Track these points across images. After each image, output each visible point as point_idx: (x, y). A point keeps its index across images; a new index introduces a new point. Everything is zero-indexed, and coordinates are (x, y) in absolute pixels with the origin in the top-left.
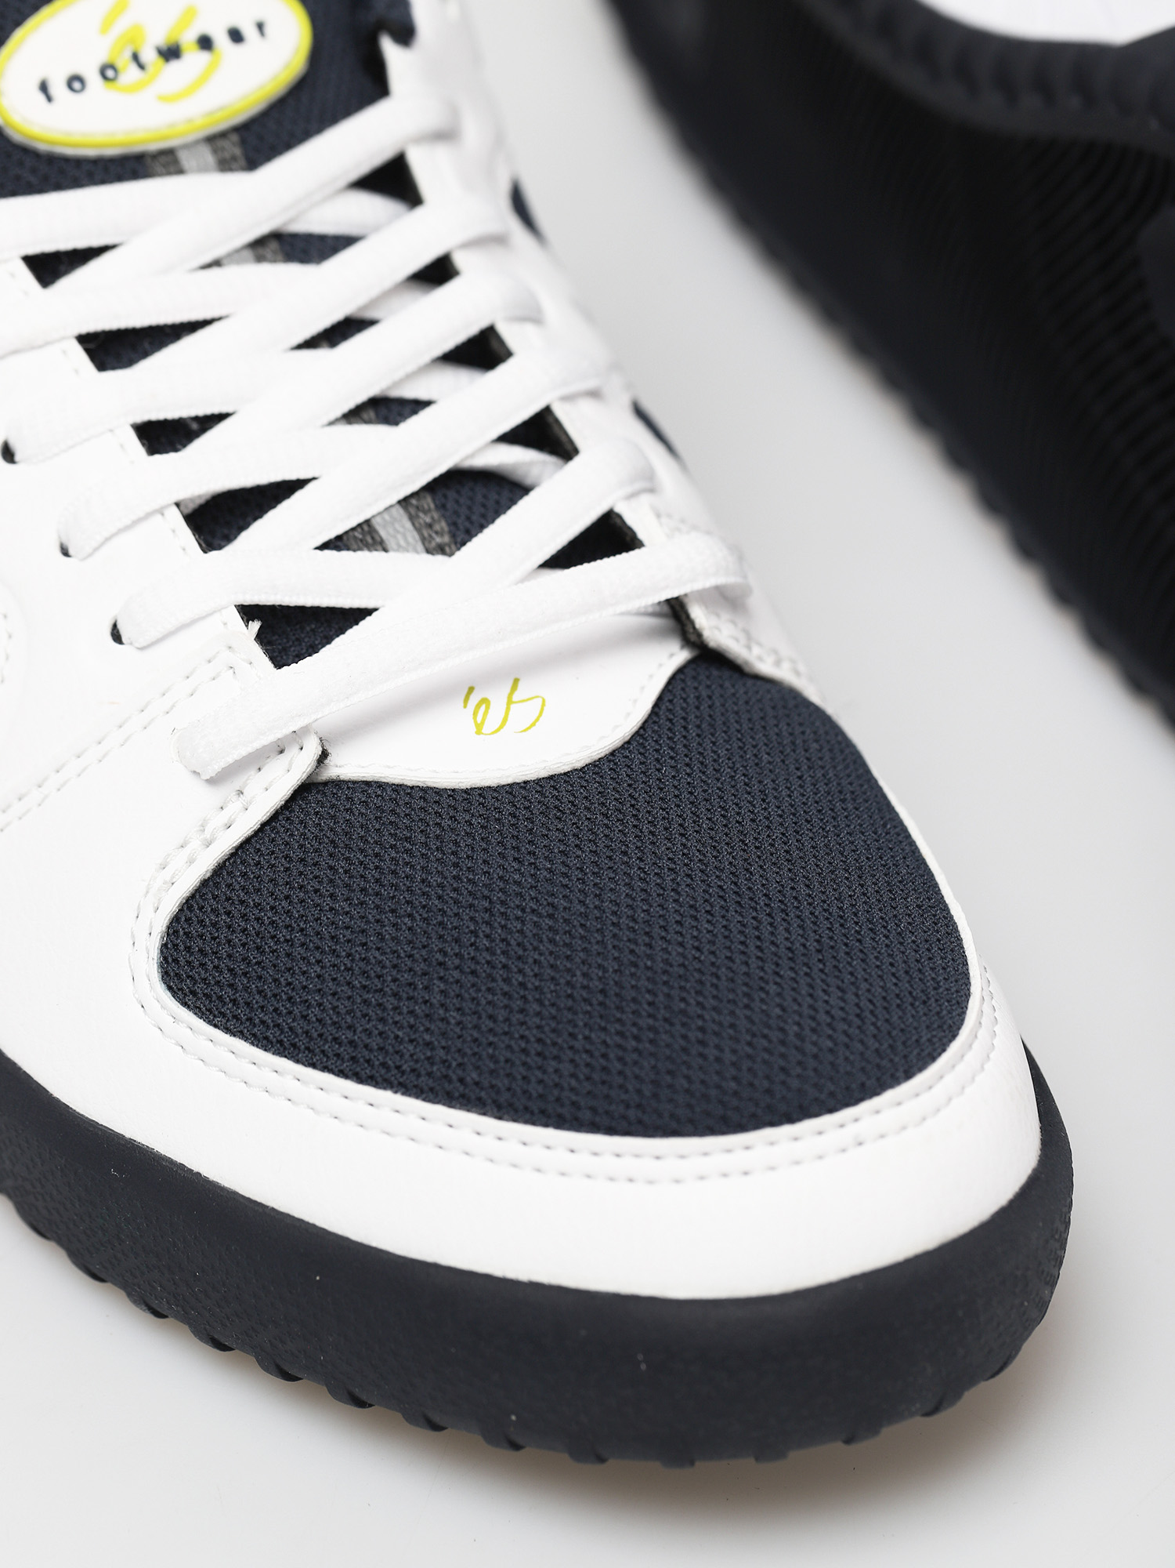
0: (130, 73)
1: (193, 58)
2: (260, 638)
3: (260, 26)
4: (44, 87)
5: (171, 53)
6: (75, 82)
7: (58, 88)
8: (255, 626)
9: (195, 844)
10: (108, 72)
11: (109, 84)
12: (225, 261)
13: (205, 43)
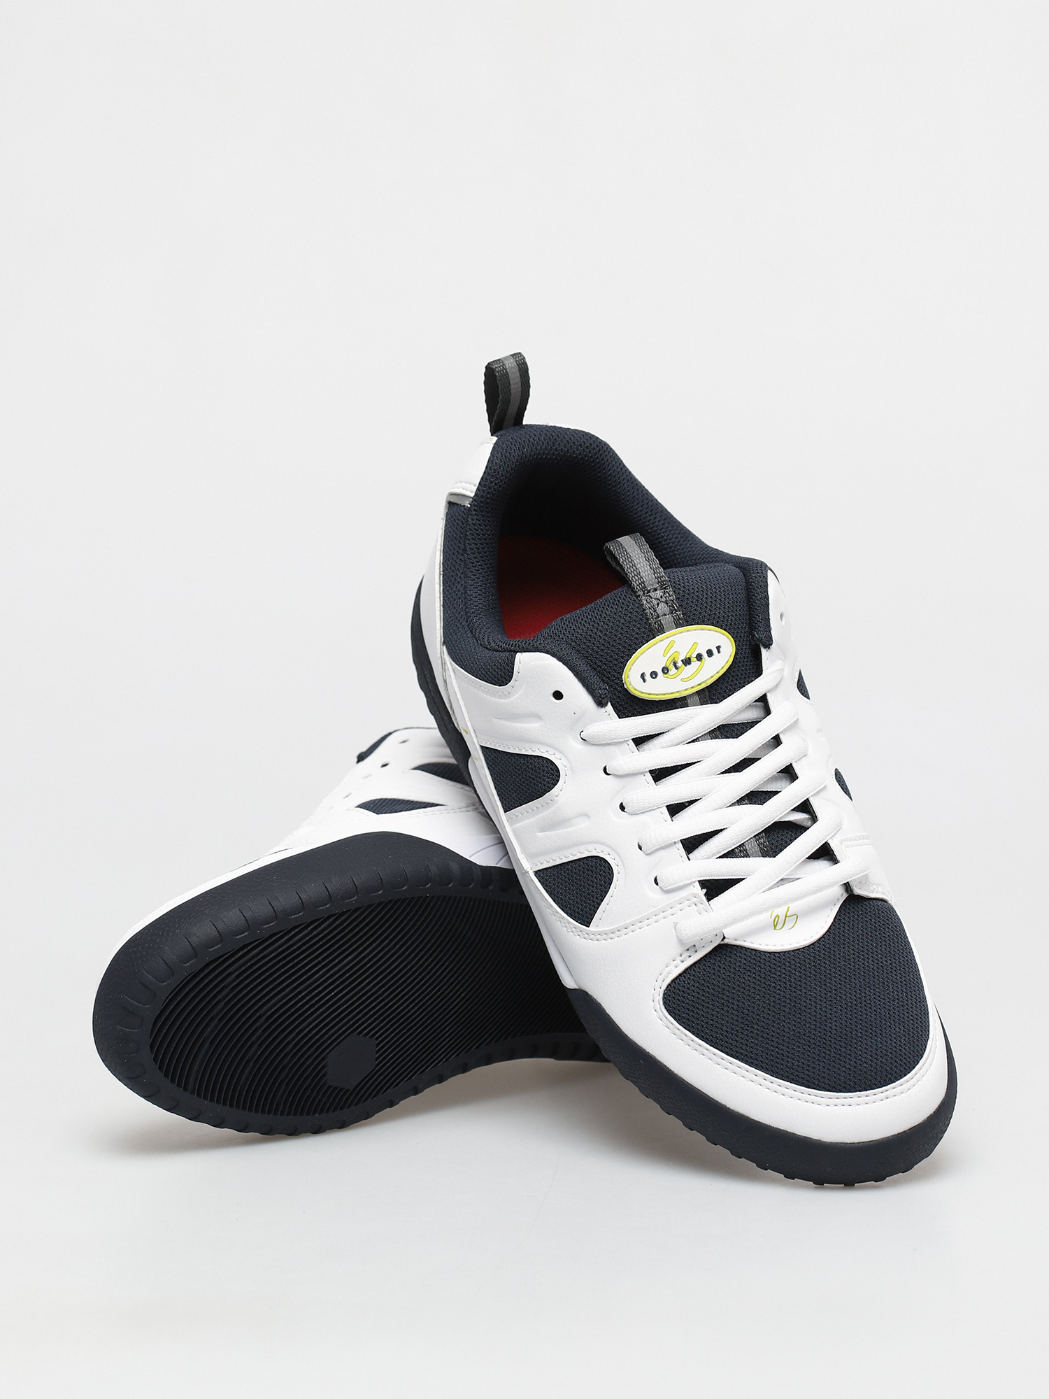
0: (673, 671)
1: (695, 663)
2: (706, 895)
3: (718, 648)
4: (643, 676)
5: (687, 662)
6: (654, 675)
7: (648, 677)
8: (705, 891)
9: (678, 961)
10: (665, 670)
11: (665, 675)
12: (700, 739)
13: (699, 657)
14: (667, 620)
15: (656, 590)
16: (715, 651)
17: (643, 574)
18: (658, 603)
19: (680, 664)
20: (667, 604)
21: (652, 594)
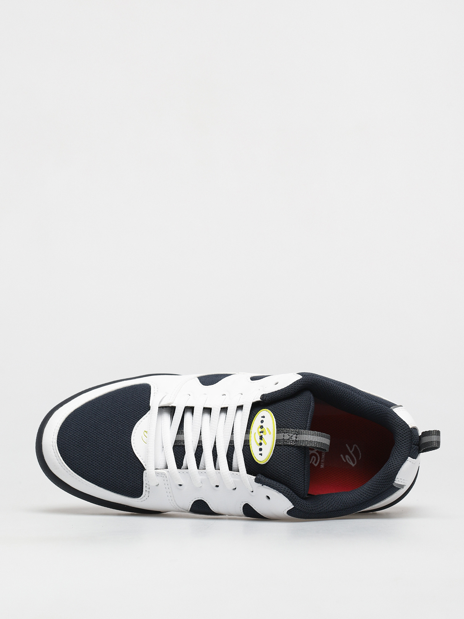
14: (281, 436)
15: (296, 438)
16: (261, 452)
17: (305, 436)
18: (290, 436)
19: (261, 434)
20: (288, 440)
21: (295, 435)
